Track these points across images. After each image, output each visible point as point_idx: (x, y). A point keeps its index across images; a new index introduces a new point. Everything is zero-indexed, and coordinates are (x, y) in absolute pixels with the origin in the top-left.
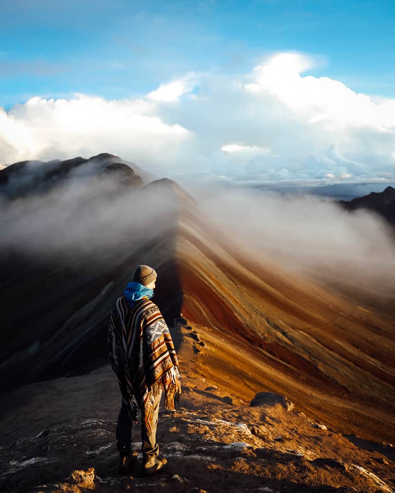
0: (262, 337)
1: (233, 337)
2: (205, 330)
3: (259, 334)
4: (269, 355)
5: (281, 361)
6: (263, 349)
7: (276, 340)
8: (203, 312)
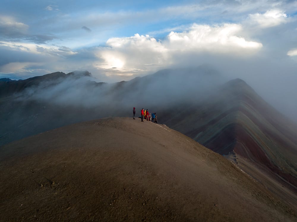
0: (281, 169)
1: (262, 166)
2: (245, 160)
3: (279, 168)
4: (282, 178)
5: (289, 183)
6: (279, 175)
7: (290, 172)
8: (246, 151)
